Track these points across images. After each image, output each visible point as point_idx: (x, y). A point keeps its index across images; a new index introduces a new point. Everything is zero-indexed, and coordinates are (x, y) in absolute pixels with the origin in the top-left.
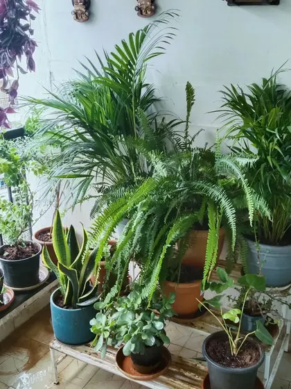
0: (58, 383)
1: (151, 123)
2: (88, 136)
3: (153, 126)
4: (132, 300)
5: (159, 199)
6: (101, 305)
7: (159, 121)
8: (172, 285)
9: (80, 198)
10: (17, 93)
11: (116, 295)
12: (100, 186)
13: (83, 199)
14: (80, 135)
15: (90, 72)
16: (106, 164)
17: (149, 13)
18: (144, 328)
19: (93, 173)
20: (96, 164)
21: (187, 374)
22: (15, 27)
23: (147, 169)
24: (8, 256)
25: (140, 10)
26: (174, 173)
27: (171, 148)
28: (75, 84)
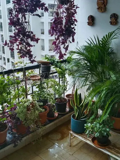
0: (70, 146)
1: (111, 61)
2: (88, 64)
3: (112, 62)
4: (99, 120)
5: (112, 87)
6: (88, 121)
7: (114, 60)
8: (114, 118)
9: (84, 85)
10: (68, 49)
11: (94, 118)
12: (90, 81)
13: (85, 85)
14: (86, 64)
15: (91, 43)
16: (93, 74)
17: (114, 24)
18: (103, 129)
19: (88, 76)
20: (90, 74)
21: (116, 149)
22: (69, 28)
23: (108, 77)
24: (57, 101)
25: (111, 23)
26: (118, 79)
27: (118, 70)
28: (85, 46)
